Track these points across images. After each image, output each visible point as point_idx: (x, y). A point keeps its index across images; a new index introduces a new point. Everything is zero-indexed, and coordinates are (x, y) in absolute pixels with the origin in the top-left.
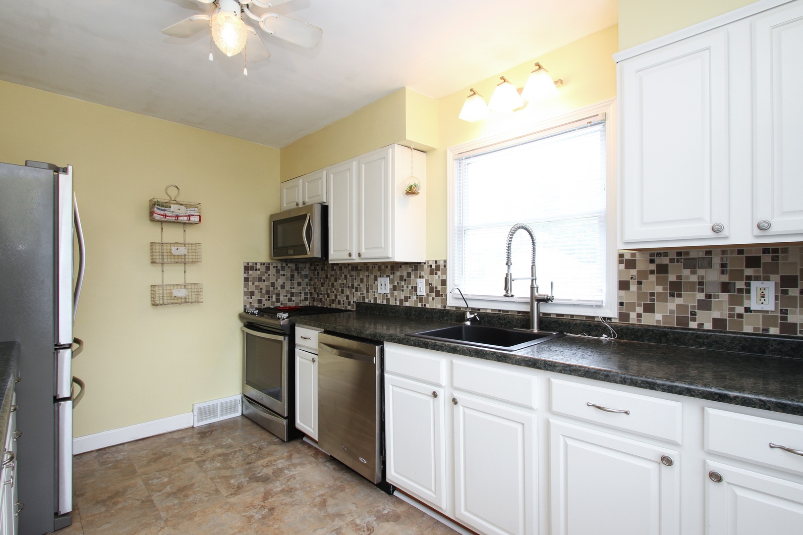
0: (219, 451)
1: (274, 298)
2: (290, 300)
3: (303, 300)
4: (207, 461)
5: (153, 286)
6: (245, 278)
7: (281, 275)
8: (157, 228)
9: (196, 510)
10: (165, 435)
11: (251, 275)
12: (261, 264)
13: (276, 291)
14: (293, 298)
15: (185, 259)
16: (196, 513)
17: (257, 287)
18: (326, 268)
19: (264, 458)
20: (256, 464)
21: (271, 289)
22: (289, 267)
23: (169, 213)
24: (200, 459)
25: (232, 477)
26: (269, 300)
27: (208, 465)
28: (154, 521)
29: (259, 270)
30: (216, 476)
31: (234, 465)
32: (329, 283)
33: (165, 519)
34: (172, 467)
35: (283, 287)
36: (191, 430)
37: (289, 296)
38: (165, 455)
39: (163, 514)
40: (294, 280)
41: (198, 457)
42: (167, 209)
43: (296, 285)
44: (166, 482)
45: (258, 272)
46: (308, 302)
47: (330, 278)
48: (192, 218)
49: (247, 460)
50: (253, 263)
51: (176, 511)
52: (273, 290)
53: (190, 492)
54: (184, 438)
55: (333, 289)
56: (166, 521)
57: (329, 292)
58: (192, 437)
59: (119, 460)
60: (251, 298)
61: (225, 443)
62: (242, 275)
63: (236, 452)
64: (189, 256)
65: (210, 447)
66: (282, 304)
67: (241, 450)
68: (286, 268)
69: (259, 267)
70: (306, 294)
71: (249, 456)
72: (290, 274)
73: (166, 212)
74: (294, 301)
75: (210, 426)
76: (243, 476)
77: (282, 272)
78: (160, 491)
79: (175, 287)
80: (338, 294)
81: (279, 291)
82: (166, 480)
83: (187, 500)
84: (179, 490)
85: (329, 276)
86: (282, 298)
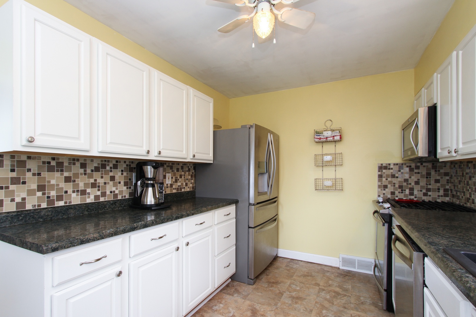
0: (338, 289)
1: (407, 192)
2: (425, 194)
3: (442, 196)
4: (325, 291)
5: (316, 179)
6: (379, 175)
7: (416, 173)
8: (319, 146)
9: (291, 313)
10: (322, 266)
11: (384, 173)
12: (394, 164)
13: (410, 186)
14: (429, 193)
15: (335, 163)
16: (290, 314)
17: (390, 182)
18: (462, 166)
19: (357, 311)
20: (348, 311)
21: (405, 184)
22: (424, 166)
23: (322, 136)
24: (323, 288)
25: (326, 309)
26: (402, 193)
27: (323, 294)
28: (273, 304)
29: (392, 169)
30: (320, 302)
31: (335, 303)
32: (464, 181)
33: (278, 307)
34: (307, 284)
35: (417, 183)
36: (336, 269)
37: (424, 191)
38: (311, 276)
39: (279, 304)
40: (430, 178)
41: (323, 286)
42: (321, 134)
43: (432, 182)
44: (297, 290)
45: (391, 171)
46: (449, 198)
47: (465, 176)
48: (335, 138)
49: (346, 306)
50: (386, 164)
51: (285, 307)
52: (406, 185)
53: (300, 302)
54: (328, 272)
55: (468, 187)
56: (277, 308)
57: (465, 190)
58: (333, 273)
59: (293, 268)
60: (385, 190)
61: (345, 287)
62: (376, 173)
63: (345, 296)
64: (338, 161)
65: (335, 284)
66: (415, 197)
67: (350, 297)
68: (421, 167)
69: (392, 166)
70: (446, 190)
71: (351, 303)
72: (426, 172)
73: (320, 137)
74: (430, 196)
75: (349, 272)
76: (333, 313)
77: (416, 171)
78: (290, 292)
79: (328, 180)
80: (472, 193)
81: (413, 186)
82: (298, 288)
83: (295, 306)
84: (297, 297)
85: (464, 174)
86: (415, 192)
